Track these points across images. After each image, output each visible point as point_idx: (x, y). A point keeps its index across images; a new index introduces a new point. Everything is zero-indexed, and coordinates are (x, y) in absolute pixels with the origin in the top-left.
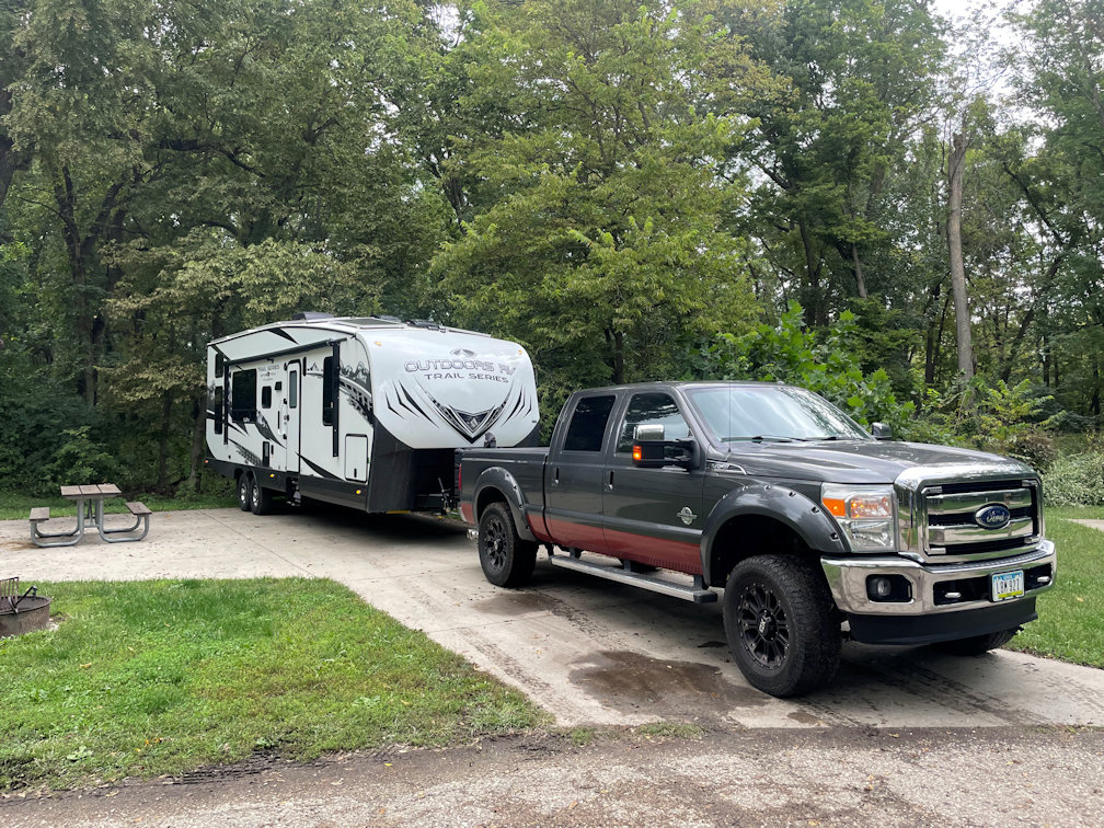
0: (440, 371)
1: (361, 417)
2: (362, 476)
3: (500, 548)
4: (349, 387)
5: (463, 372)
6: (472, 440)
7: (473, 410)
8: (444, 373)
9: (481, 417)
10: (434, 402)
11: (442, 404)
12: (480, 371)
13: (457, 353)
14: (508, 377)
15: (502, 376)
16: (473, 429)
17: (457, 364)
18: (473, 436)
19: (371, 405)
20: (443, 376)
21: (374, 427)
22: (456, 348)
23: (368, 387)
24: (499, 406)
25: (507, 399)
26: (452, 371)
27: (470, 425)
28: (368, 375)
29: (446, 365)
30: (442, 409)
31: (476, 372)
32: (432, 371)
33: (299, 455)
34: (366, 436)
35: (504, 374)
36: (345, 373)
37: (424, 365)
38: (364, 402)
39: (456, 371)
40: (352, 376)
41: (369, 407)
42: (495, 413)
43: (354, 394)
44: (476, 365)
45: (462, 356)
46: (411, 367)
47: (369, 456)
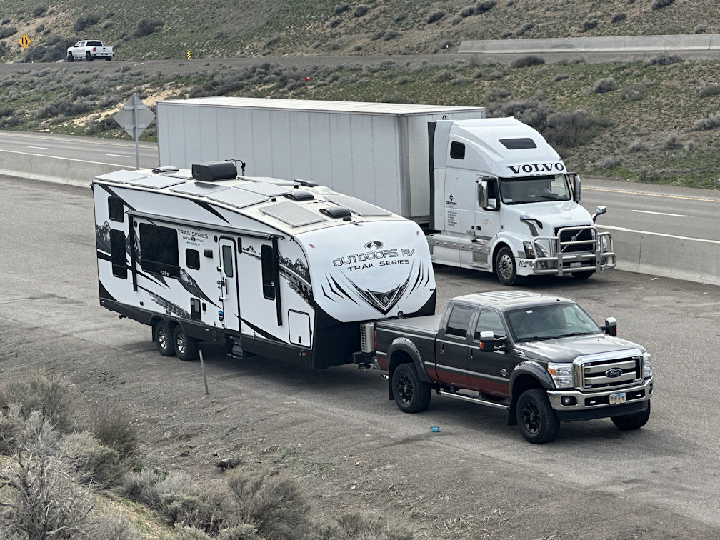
0: (358, 263)
1: (303, 299)
2: (307, 342)
3: (409, 391)
4: (290, 275)
5: (376, 262)
6: (385, 313)
7: (385, 290)
8: (361, 264)
9: (391, 294)
10: (356, 287)
11: (362, 289)
12: (388, 258)
13: (369, 246)
14: (410, 259)
15: (404, 259)
16: (385, 304)
17: (371, 256)
18: (385, 309)
19: (312, 292)
20: (361, 267)
21: (314, 308)
22: (368, 241)
23: (308, 279)
24: (404, 283)
25: (409, 278)
26: (367, 262)
27: (383, 302)
28: (307, 271)
29: (363, 257)
30: (362, 292)
31: (384, 260)
32: (353, 264)
33: (239, 317)
34: (308, 314)
35: (406, 257)
36: (284, 262)
37: (346, 260)
38: (304, 289)
39: (370, 262)
40: (291, 266)
41: (309, 294)
42: (401, 290)
43: (294, 281)
44: (384, 253)
45: (374, 248)
46: (338, 263)
47: (312, 329)
